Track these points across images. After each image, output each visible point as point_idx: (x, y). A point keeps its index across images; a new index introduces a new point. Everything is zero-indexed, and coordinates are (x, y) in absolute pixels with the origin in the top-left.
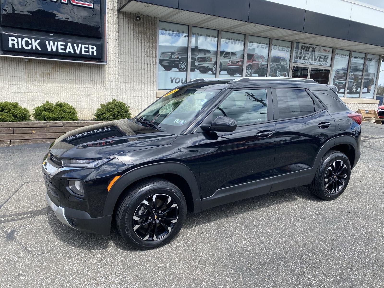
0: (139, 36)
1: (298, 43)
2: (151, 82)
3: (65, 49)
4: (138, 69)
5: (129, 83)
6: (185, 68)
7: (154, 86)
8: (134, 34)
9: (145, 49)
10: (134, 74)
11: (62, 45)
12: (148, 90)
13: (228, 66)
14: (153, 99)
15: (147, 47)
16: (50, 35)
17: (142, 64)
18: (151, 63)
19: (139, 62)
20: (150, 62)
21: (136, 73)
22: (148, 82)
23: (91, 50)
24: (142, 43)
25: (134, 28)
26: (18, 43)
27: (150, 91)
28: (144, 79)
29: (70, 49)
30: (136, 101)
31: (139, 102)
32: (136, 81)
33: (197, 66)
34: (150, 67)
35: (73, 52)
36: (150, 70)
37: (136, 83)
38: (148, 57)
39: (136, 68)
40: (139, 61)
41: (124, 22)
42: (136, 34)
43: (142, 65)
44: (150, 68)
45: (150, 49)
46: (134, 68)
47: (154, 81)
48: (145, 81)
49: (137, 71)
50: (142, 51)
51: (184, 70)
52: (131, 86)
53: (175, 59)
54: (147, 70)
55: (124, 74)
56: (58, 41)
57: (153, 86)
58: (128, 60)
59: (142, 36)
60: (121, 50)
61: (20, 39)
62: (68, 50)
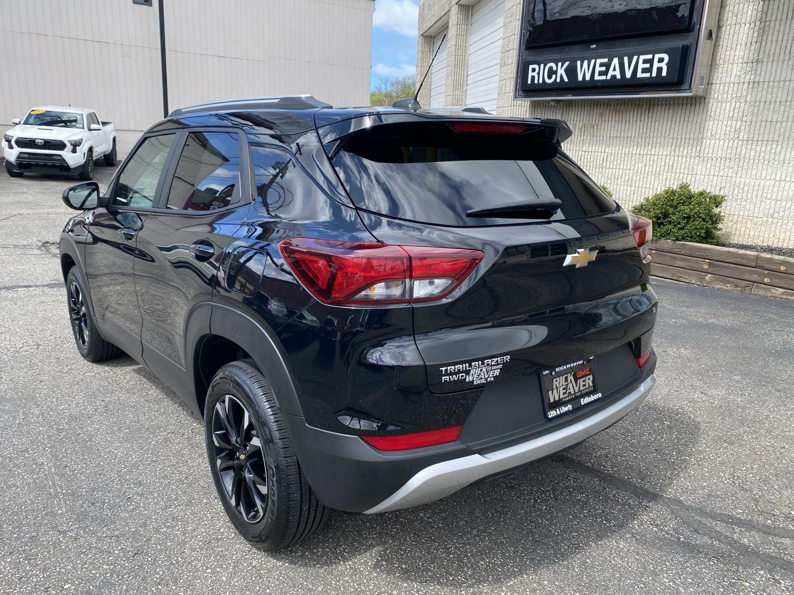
3: (605, 73)
5: (768, 141)
11: (601, 65)
16: (592, 47)
23: (656, 65)
26: (539, 74)
29: (614, 70)
35: (619, 77)
52: (773, 151)
55: (760, 117)
56: (596, 58)
58: (778, 75)
60: (762, 49)
61: (542, 66)
62: (611, 73)
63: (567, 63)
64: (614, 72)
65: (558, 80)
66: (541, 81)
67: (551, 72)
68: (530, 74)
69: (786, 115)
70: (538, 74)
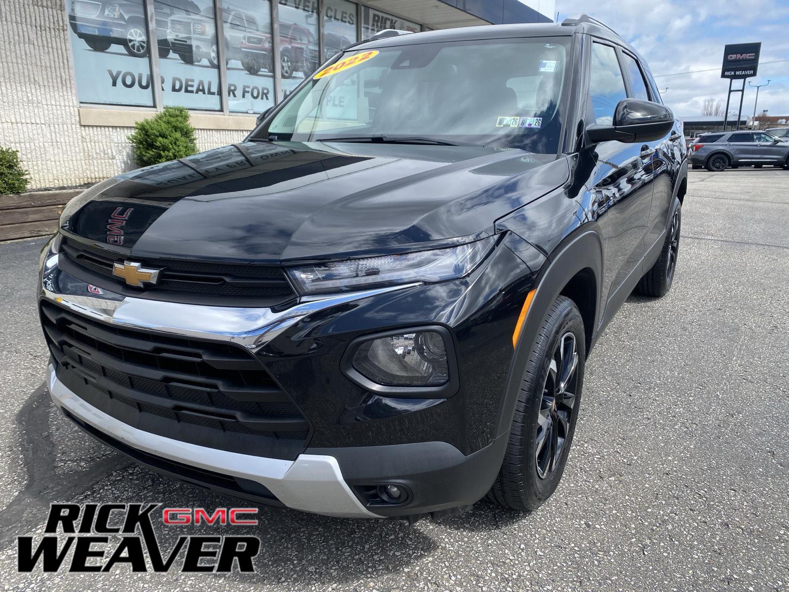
1: (367, 7)
2: (59, 80)
4: (12, 40)
6: (143, 47)
7: (70, 94)
12: (53, 103)
13: (243, 49)
14: (70, 131)
17: (24, 26)
18: (52, 26)
19: (14, 20)
20: (47, 22)
21: (8, 53)
22: (50, 81)
27: (60, 106)
28: (36, 73)
30: (22, 136)
31: (31, 140)
32: (12, 76)
33: (172, 43)
34: (48, 36)
36: (50, 45)
37: (13, 84)
38: (37, 5)
39: (6, 38)
40: (13, 16)
43: (25, 29)
44: (49, 40)
47: (68, 77)
48: (41, 79)
49: (12, 47)
51: (142, 51)
53: (115, 19)
54: (40, 44)
57: (65, 93)
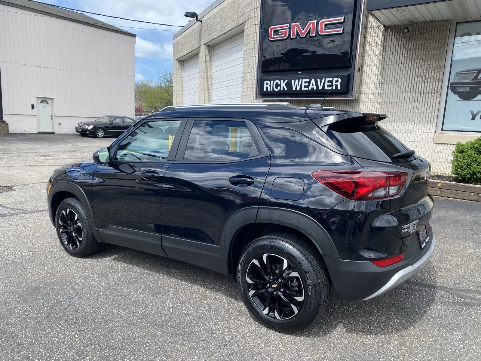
0: (414, 53)
2: (427, 119)
3: (308, 86)
4: (406, 102)
5: (390, 121)
7: (432, 126)
8: (406, 52)
9: (422, 71)
10: (400, 109)
11: (305, 82)
12: (420, 131)
15: (425, 68)
16: (299, 73)
18: (430, 91)
19: (409, 91)
20: (428, 90)
22: (421, 120)
23: (335, 83)
24: (418, 63)
25: (408, 44)
27: (424, 132)
28: (414, 116)
29: (313, 85)
32: (401, 118)
34: (427, 97)
35: (315, 89)
38: (424, 82)
41: (392, 39)
42: (409, 52)
44: (427, 99)
45: (430, 70)
46: (401, 100)
47: (433, 117)
48: (416, 119)
50: (417, 74)
52: (393, 126)
55: (385, 110)
56: (303, 78)
57: (428, 126)
58: (392, 90)
59: (419, 53)
60: (384, 78)
61: (272, 82)
62: (311, 87)
63: (286, 81)
64: (313, 86)
65: (282, 89)
66: (272, 90)
67: (277, 85)
68: (265, 86)
69: (397, 109)
70: (269, 85)
